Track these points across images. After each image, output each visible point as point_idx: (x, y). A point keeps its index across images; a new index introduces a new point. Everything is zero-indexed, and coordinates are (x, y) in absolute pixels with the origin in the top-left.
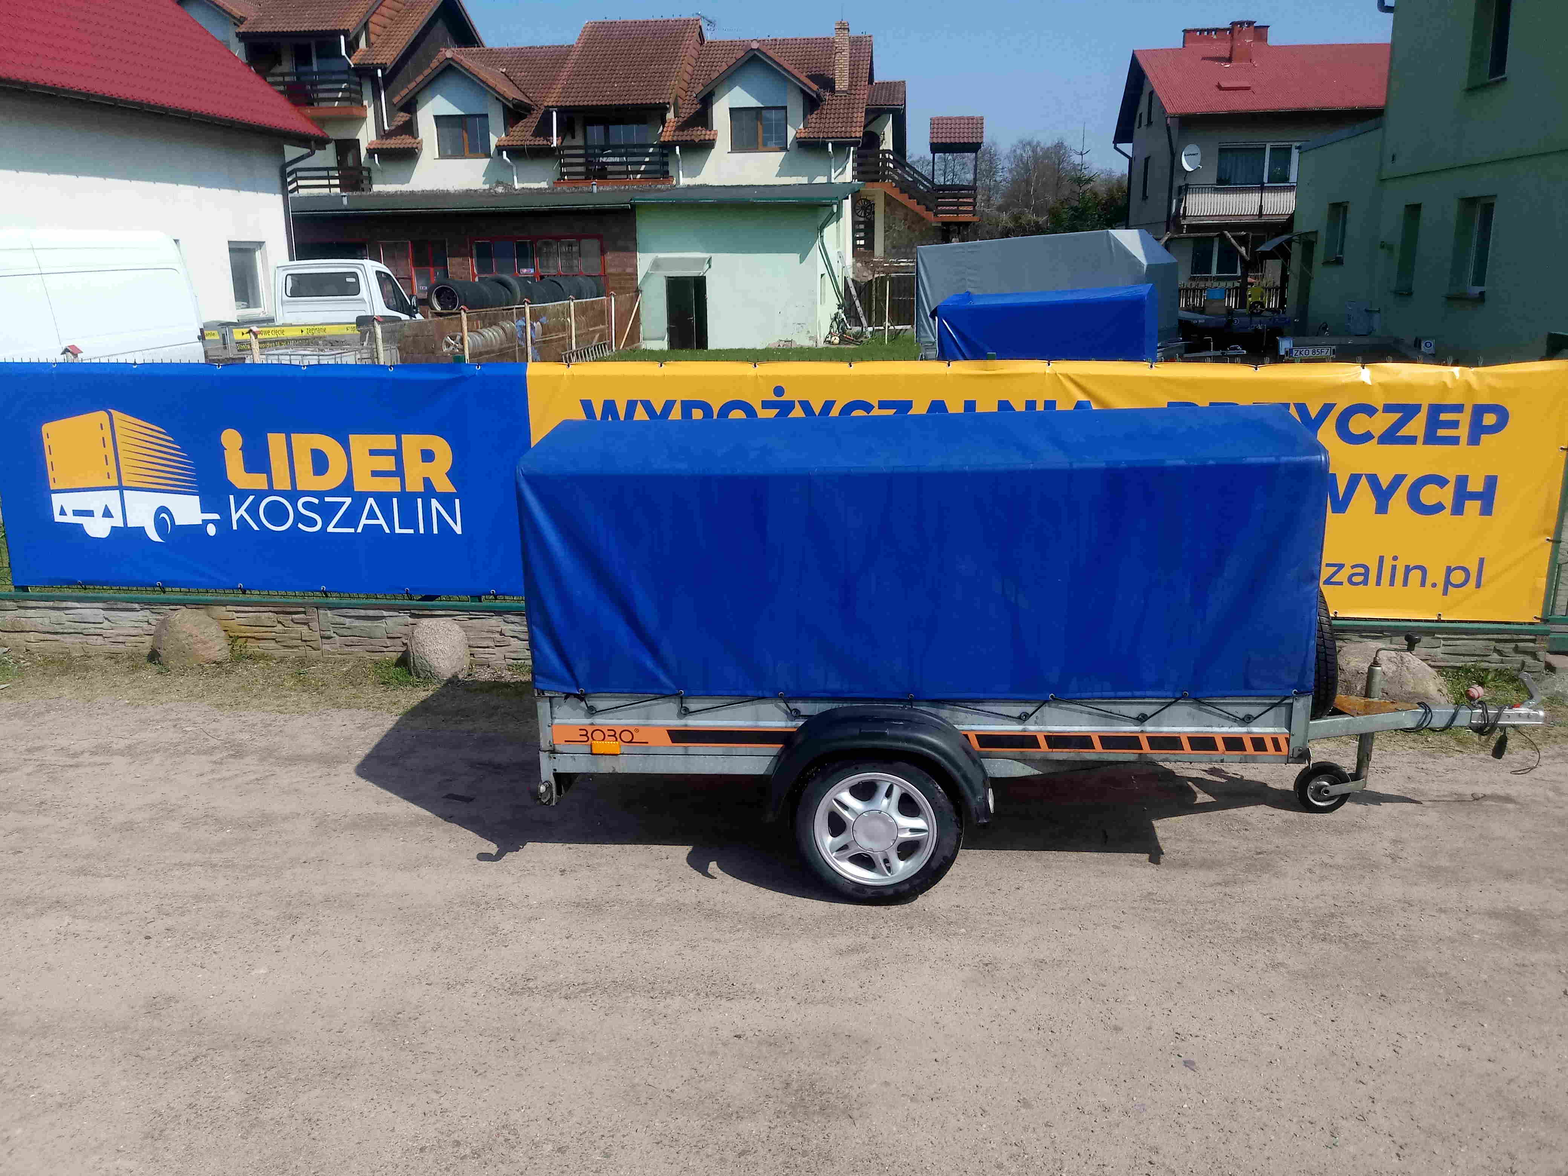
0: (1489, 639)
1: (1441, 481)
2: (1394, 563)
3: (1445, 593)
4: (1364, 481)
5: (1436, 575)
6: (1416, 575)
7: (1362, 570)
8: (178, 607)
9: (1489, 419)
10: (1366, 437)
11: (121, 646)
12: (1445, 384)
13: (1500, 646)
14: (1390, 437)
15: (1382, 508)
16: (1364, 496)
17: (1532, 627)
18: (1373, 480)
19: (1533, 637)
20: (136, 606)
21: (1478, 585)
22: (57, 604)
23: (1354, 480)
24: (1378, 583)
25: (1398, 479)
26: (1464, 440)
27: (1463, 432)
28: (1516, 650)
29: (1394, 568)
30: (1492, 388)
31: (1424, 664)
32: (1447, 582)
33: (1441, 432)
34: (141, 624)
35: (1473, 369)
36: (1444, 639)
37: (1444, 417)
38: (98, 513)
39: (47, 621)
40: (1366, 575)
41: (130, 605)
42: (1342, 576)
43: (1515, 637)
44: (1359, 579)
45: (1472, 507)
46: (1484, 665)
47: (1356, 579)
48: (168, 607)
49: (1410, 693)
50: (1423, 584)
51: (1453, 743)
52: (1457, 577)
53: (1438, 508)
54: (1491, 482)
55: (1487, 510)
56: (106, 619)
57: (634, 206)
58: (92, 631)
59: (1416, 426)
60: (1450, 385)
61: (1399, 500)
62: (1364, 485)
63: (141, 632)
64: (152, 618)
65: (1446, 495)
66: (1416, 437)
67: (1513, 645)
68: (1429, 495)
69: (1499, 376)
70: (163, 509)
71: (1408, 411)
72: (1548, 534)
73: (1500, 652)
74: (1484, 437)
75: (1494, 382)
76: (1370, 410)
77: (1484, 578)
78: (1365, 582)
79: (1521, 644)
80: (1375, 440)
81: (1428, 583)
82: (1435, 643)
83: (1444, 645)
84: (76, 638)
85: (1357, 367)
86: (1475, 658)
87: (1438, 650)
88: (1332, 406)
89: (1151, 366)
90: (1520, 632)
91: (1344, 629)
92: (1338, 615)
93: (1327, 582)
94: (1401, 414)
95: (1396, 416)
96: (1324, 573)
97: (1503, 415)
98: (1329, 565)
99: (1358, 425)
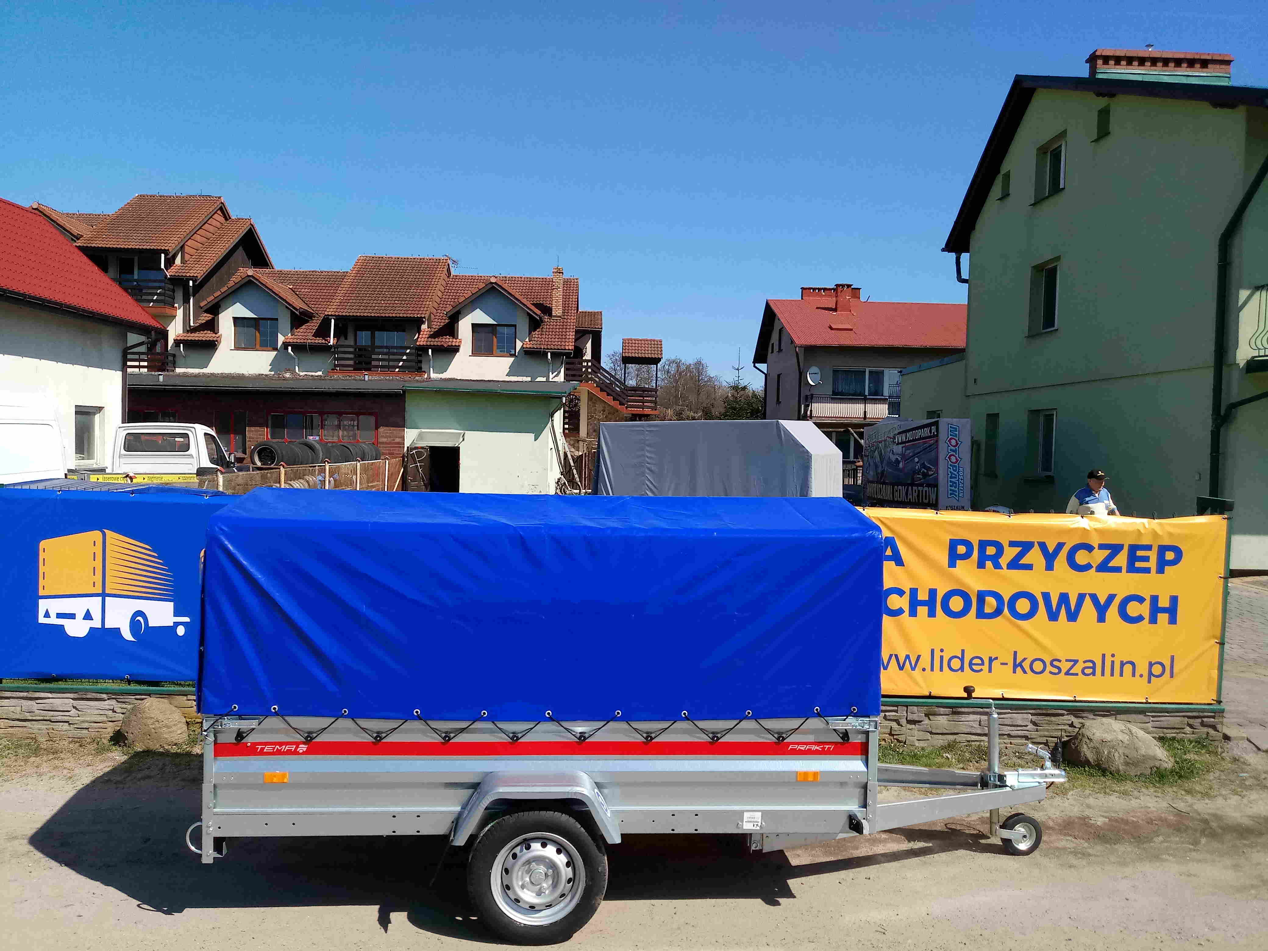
0: (1184, 716)
1: (1141, 600)
2: (1113, 659)
3: (1149, 682)
4: (1088, 599)
5: (1142, 668)
6: (1128, 668)
7: (1091, 665)
8: (143, 697)
9: (1170, 556)
10: (1088, 567)
11: (85, 731)
12: (1139, 531)
13: (1191, 721)
14: (1103, 567)
15: (1101, 618)
16: (1088, 610)
17: (1211, 707)
18: (1094, 597)
19: (1213, 714)
20: (105, 696)
21: (1172, 676)
22: (30, 695)
23: (1081, 598)
24: (1103, 674)
25: (1111, 598)
26: (1154, 570)
27: (1152, 564)
28: (1203, 724)
29: (1113, 662)
30: (1171, 534)
31: (1148, 735)
32: (1150, 674)
33: (1138, 564)
34: (106, 712)
35: (1155, 521)
36: (1153, 717)
37: (1140, 553)
38: (80, 615)
39: (19, 709)
40: (1094, 668)
41: (99, 696)
42: (1077, 669)
43: (1201, 714)
44: (1090, 671)
45: (1163, 618)
46: (1181, 736)
47: (1088, 671)
48: (134, 697)
49: (1143, 756)
50: (1134, 675)
52: (1157, 670)
53: (1140, 619)
54: (1174, 600)
55: (1173, 620)
56: (74, 707)
57: (404, 391)
58: (59, 718)
59: (1121, 560)
60: (1142, 530)
61: (1113, 612)
62: (1088, 601)
63: (105, 719)
64: (117, 706)
65: (1144, 609)
66: (1121, 567)
67: (1199, 720)
68: (1133, 609)
69: (1175, 526)
70: (140, 613)
71: (1115, 549)
72: (1216, 638)
73: (1191, 726)
74: (1167, 569)
75: (1172, 530)
76: (1089, 548)
77: (1176, 670)
78: (1094, 674)
79: (1205, 720)
80: (1093, 570)
81: (1137, 674)
82: (1146, 719)
83: (1152, 721)
84: (43, 725)
85: (1079, 518)
86: (1175, 731)
87: (1149, 724)
88: (1063, 544)
89: (937, 513)
90: (1204, 711)
91: (1082, 710)
92: (1077, 699)
93: (1067, 673)
94: (1110, 551)
95: (1107, 552)
96: (1065, 666)
97: (1179, 553)
98: (1067, 660)
99: (1081, 558)
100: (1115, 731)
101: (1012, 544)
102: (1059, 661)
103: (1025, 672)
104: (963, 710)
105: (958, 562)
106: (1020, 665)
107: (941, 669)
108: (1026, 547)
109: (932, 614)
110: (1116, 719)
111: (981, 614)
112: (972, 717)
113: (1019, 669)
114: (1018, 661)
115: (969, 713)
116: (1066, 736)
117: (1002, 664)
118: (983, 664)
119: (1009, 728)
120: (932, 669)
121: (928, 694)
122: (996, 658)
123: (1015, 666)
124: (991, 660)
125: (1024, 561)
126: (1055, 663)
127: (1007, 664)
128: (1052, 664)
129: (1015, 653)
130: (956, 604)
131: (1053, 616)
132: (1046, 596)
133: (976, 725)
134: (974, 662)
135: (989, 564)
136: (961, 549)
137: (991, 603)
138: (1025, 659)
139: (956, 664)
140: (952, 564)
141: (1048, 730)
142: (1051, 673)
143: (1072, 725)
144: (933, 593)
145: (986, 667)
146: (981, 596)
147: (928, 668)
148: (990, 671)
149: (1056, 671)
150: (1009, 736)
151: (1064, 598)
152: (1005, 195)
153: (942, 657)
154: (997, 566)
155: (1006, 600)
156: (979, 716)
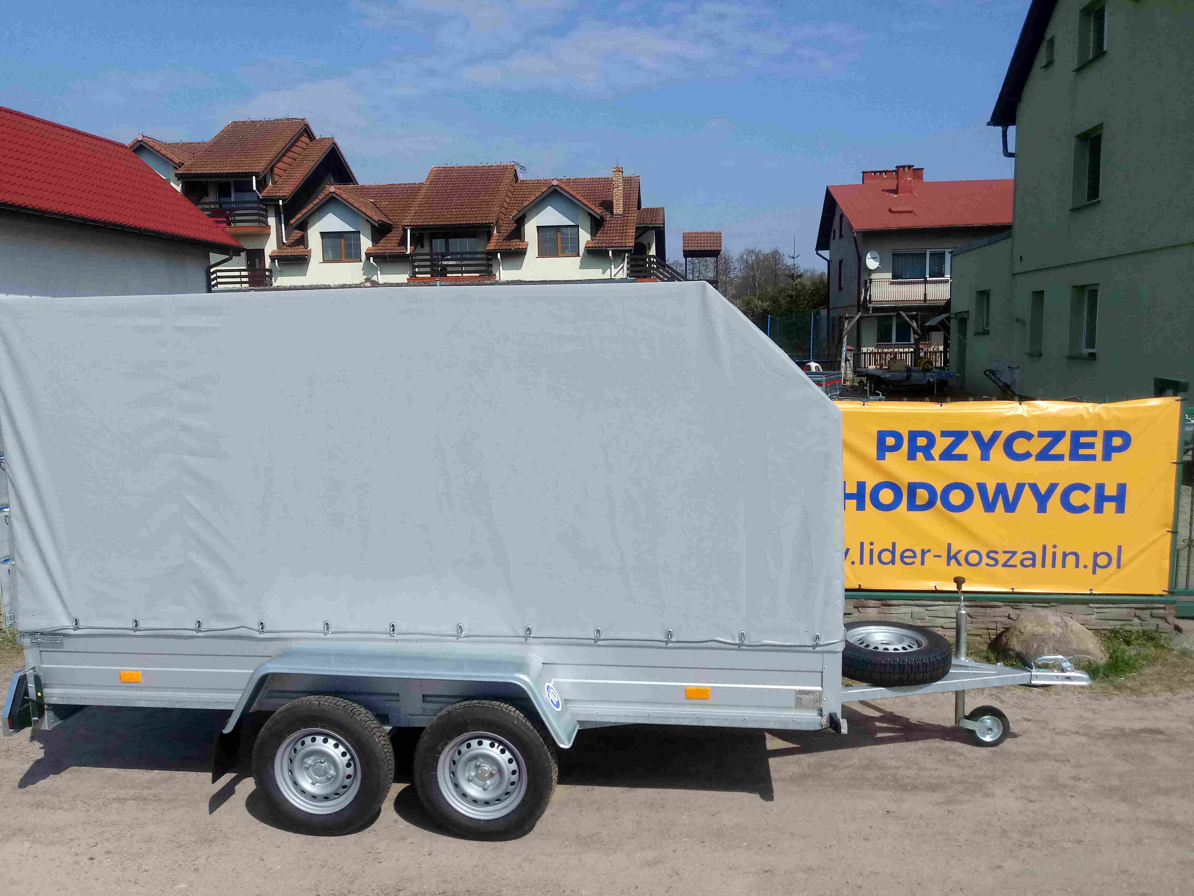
0: (1131, 608)
1: (1085, 488)
2: (1054, 550)
3: (1094, 572)
4: (1027, 489)
5: (1087, 559)
6: (1071, 559)
7: (1030, 556)
9: (1117, 441)
10: (1027, 456)
12: (1081, 415)
13: (1139, 612)
14: (1044, 455)
15: (1042, 509)
16: (1028, 498)
17: (1162, 598)
18: (1034, 488)
19: (1163, 606)
21: (1119, 566)
23: (1020, 488)
24: (1043, 566)
25: (1053, 487)
26: (1099, 456)
27: (1098, 450)
28: (1152, 616)
29: (1054, 554)
30: (1117, 419)
31: (1083, 627)
32: (1095, 564)
33: (1082, 452)
35: (1102, 405)
36: (1097, 608)
37: (1083, 440)
40: (1034, 559)
42: (1015, 560)
43: (1149, 605)
44: (1030, 562)
45: (1110, 507)
46: (1128, 628)
47: (1026, 563)
49: (1075, 650)
50: (1077, 566)
51: (1111, 689)
52: (1102, 560)
53: (1084, 508)
54: (1122, 488)
55: (1120, 509)
59: (1063, 447)
60: (1085, 416)
61: (1054, 502)
62: (1027, 492)
65: (1089, 498)
66: (1063, 455)
67: (1149, 611)
68: (1077, 497)
69: (1120, 409)
71: (1057, 436)
72: (1168, 526)
73: (1139, 617)
74: (1115, 455)
75: (1118, 414)
76: (1028, 436)
77: (1122, 561)
78: (1033, 565)
79: (1155, 611)
80: (1033, 458)
81: (1081, 564)
82: (1090, 611)
83: (1096, 613)
85: (1015, 404)
86: (1121, 622)
87: (1092, 616)
88: (1000, 433)
89: (864, 404)
90: (1153, 602)
91: (1020, 601)
92: (1015, 591)
93: (1005, 565)
94: (1051, 439)
95: (1048, 440)
96: (1002, 558)
97: (1127, 438)
98: (1005, 552)
99: (1019, 447)
100: (1048, 624)
101: (944, 434)
102: (996, 552)
103: (959, 564)
104: (893, 602)
105: (888, 454)
106: (955, 557)
107: (871, 562)
108: (959, 436)
109: (861, 507)
110: (1056, 612)
111: (912, 506)
112: (903, 609)
113: (953, 562)
114: (952, 555)
115: (899, 605)
116: (1003, 628)
117: (935, 556)
118: (915, 556)
119: (942, 620)
120: (862, 562)
121: (858, 587)
122: (929, 551)
123: (949, 559)
124: (923, 553)
125: (958, 451)
126: (992, 555)
127: (940, 556)
128: (988, 556)
129: (949, 545)
130: (886, 496)
131: (989, 507)
132: (982, 487)
133: (908, 617)
134: (905, 555)
135: (920, 455)
136: (890, 441)
137: (923, 495)
138: (959, 551)
139: (887, 557)
140: (881, 456)
141: (983, 622)
142: (987, 564)
143: (1009, 617)
144: (861, 486)
145: (918, 560)
146: (913, 488)
147: (857, 561)
148: (923, 563)
149: (992, 562)
150: (942, 627)
151: (1001, 489)
152: (1049, 64)
153: (871, 551)
154: (929, 457)
155: (939, 491)
156: (910, 609)
